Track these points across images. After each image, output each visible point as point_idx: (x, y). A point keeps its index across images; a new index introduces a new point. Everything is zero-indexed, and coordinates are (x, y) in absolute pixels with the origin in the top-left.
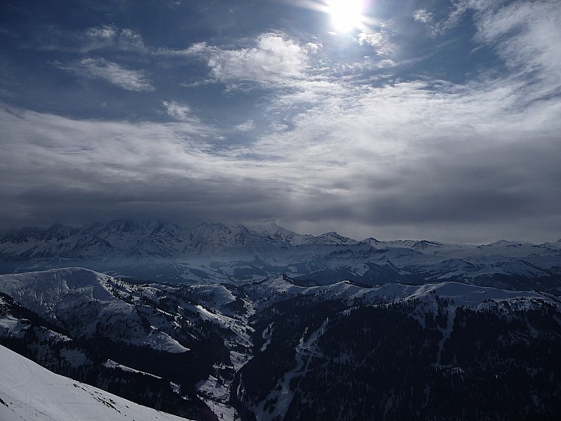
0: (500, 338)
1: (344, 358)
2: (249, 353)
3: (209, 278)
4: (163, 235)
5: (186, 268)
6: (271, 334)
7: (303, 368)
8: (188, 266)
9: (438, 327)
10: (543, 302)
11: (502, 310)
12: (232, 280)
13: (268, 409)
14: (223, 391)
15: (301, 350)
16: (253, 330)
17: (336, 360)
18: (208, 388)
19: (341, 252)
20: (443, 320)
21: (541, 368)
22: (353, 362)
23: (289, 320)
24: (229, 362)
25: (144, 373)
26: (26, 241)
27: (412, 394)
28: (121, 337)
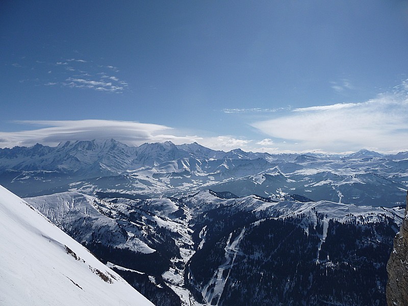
0: (357, 241)
1: (257, 255)
2: (192, 249)
3: (153, 186)
4: (116, 152)
5: (136, 179)
6: (205, 235)
7: (231, 263)
8: (137, 177)
9: (317, 234)
10: (385, 216)
11: (358, 222)
12: (169, 187)
13: (210, 290)
14: (179, 278)
15: (228, 250)
16: (192, 232)
17: (251, 257)
18: (170, 276)
19: (245, 165)
20: (320, 228)
21: (382, 263)
22: (263, 258)
23: (217, 225)
24: (180, 257)
25: (132, 271)
26: (17, 157)
27: (301, 279)
28: (109, 242)
